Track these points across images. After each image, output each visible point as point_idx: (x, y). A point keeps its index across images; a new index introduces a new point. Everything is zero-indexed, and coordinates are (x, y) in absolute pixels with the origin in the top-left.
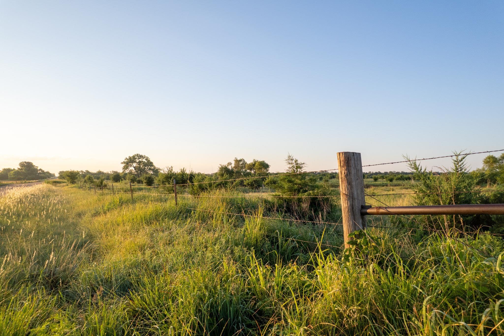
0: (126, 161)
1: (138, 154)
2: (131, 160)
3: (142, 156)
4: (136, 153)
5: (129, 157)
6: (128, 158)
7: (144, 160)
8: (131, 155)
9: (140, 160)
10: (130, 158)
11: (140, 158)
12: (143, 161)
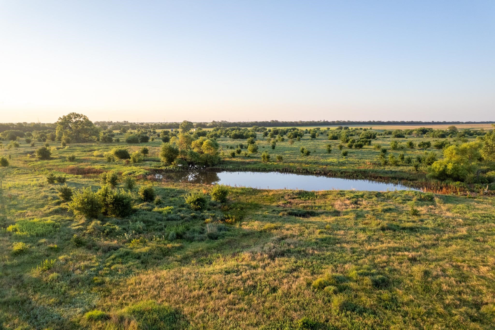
0: (60, 121)
1: (73, 113)
2: (66, 120)
3: (79, 115)
4: (72, 112)
5: (64, 116)
6: (62, 117)
7: (81, 119)
8: (66, 114)
9: (77, 119)
10: (65, 118)
11: (76, 118)
12: (80, 121)
